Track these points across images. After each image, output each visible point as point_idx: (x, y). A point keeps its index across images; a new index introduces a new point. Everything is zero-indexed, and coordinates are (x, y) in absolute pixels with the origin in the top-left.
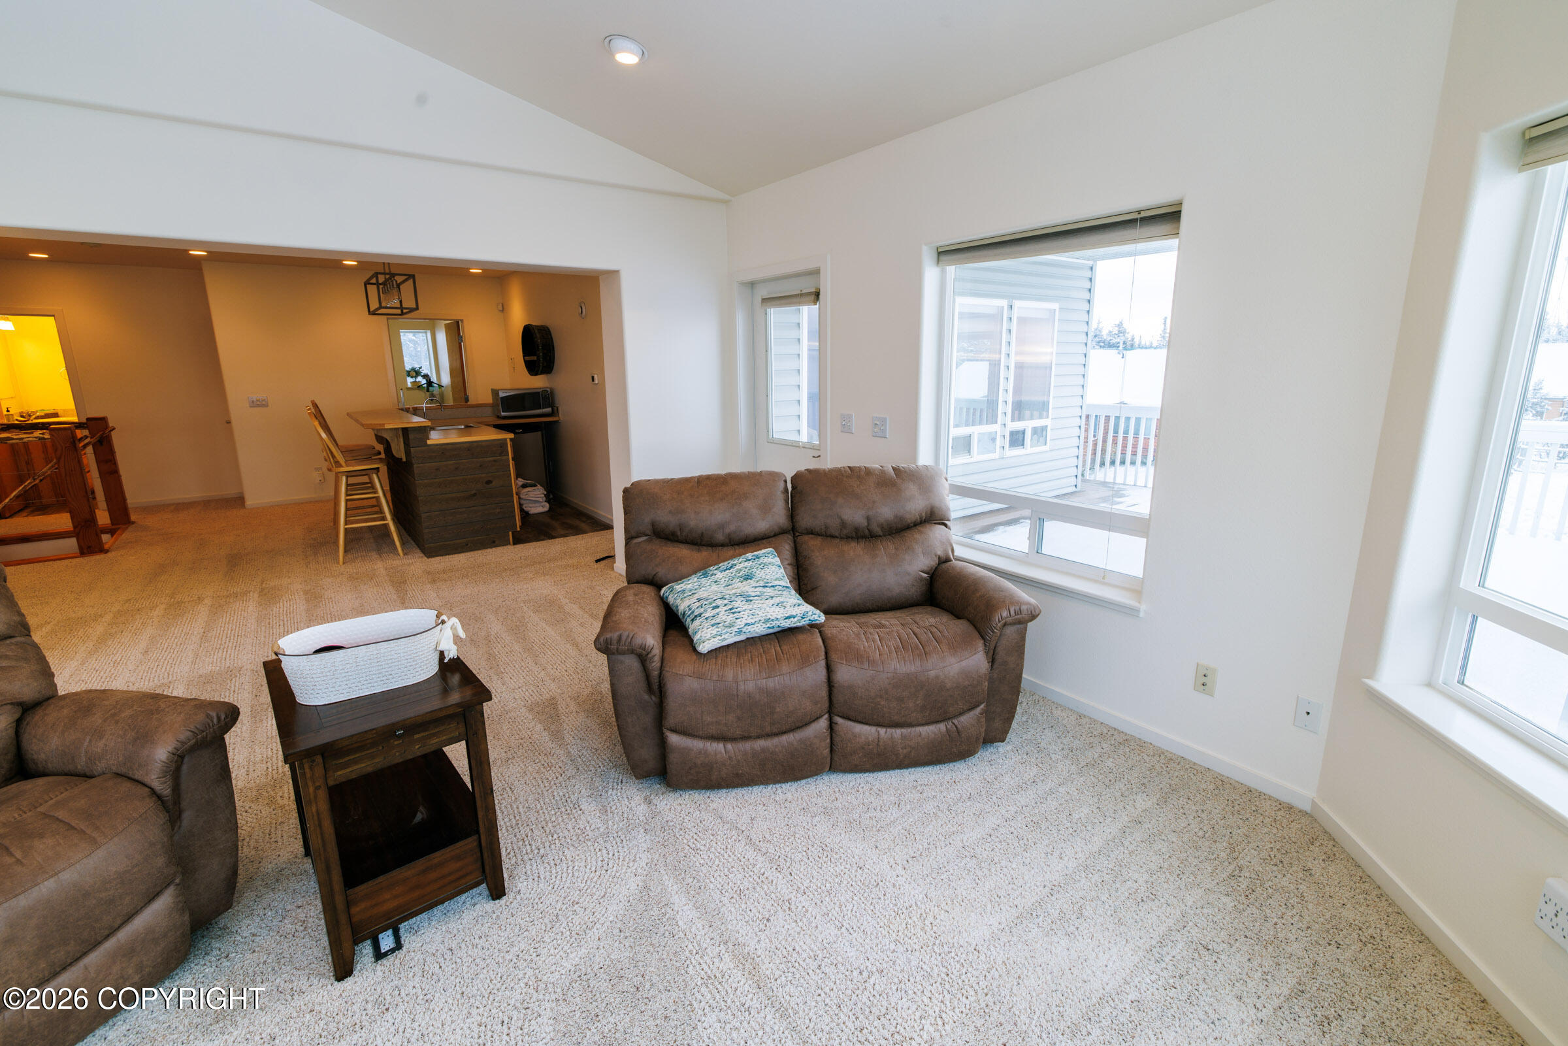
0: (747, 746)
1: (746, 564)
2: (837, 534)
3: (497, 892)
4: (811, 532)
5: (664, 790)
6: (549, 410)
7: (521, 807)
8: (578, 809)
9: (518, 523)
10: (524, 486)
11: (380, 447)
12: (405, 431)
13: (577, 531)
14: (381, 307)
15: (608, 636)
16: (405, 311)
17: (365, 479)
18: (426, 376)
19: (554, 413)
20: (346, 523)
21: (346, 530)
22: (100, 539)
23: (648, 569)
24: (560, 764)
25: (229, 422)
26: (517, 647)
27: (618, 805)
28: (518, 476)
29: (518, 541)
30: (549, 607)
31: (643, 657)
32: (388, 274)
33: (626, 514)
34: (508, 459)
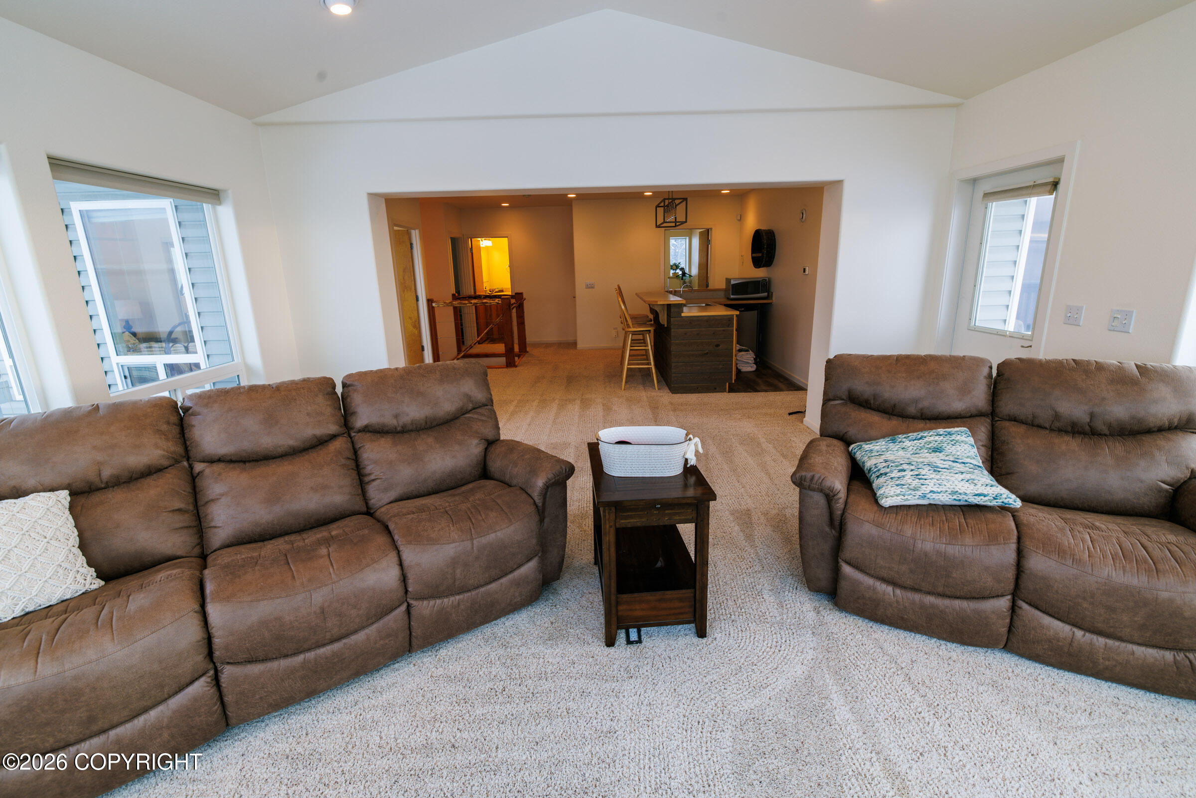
0: (917, 597)
1: (937, 438)
2: (1047, 425)
3: (701, 633)
4: (1014, 419)
5: (832, 607)
6: (765, 294)
7: (720, 580)
8: (761, 597)
9: (734, 377)
10: (740, 351)
11: (651, 317)
12: (669, 306)
13: (776, 389)
14: (665, 222)
15: (804, 474)
16: (677, 224)
17: (641, 337)
18: (682, 269)
19: (769, 297)
20: (629, 364)
21: (628, 368)
22: (514, 359)
23: (839, 427)
24: (751, 560)
25: (574, 297)
26: (725, 467)
27: (792, 605)
28: (738, 343)
29: (732, 390)
30: (750, 441)
31: (830, 497)
32: (671, 199)
33: (826, 380)
34: (733, 330)
